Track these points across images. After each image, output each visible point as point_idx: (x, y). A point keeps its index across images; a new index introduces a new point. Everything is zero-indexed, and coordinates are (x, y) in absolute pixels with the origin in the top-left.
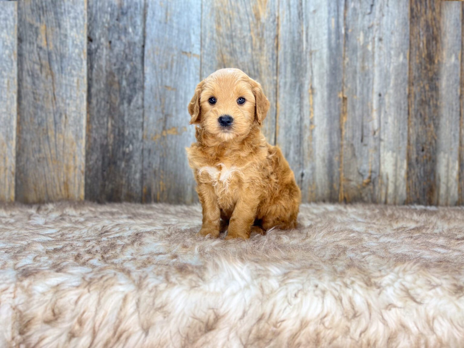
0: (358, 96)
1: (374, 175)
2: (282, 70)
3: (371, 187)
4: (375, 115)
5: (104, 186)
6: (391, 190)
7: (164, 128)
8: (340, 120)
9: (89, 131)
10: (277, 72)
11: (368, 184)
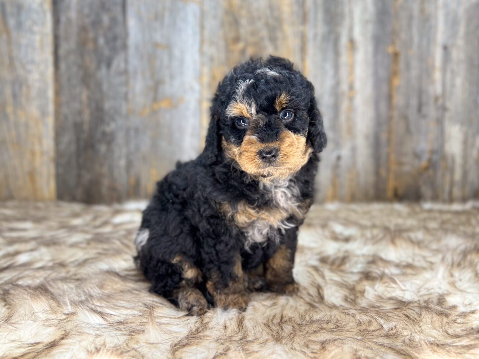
0: (414, 51)
1: (435, 157)
2: (311, 16)
3: (431, 172)
4: (438, 75)
5: (79, 176)
6: (458, 176)
7: (155, 100)
8: (390, 82)
9: (58, 105)
10: (304, 19)
11: (427, 169)
